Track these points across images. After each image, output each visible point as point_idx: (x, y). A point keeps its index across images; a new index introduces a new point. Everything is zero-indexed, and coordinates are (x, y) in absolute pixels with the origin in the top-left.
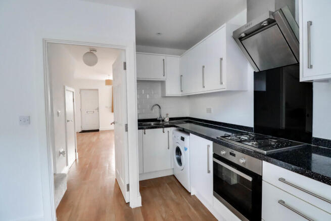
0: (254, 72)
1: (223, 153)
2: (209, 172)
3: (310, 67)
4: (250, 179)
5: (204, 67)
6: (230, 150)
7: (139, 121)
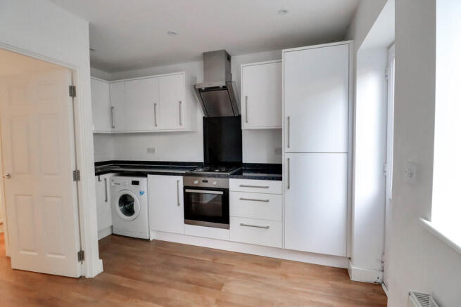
0: (204, 117)
1: (196, 182)
2: (179, 204)
3: (247, 122)
4: (222, 193)
5: (155, 104)
6: (203, 179)
7: (96, 164)
